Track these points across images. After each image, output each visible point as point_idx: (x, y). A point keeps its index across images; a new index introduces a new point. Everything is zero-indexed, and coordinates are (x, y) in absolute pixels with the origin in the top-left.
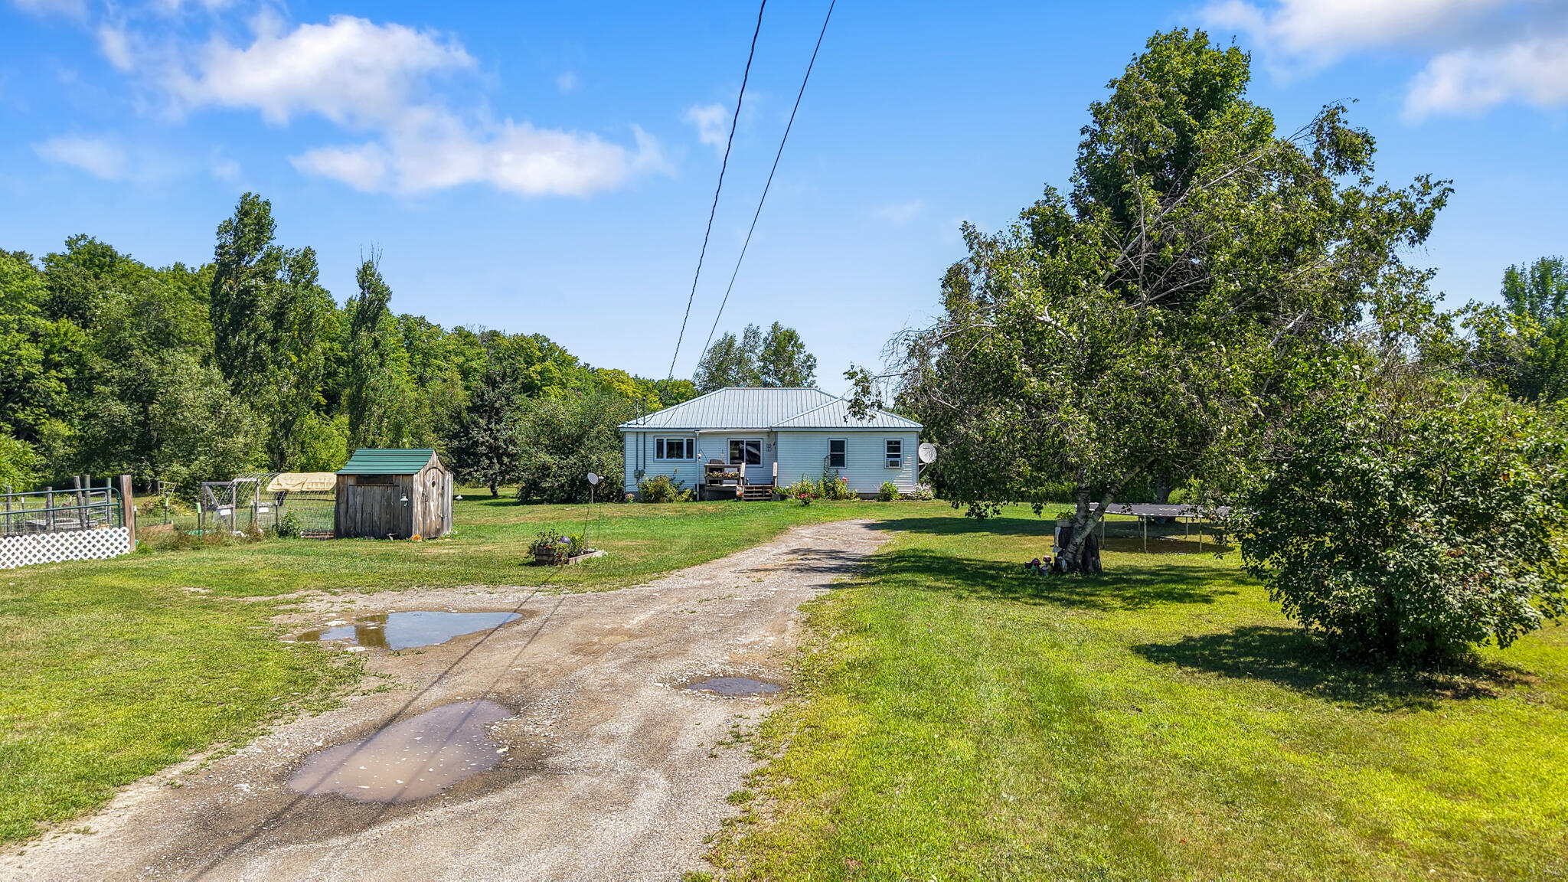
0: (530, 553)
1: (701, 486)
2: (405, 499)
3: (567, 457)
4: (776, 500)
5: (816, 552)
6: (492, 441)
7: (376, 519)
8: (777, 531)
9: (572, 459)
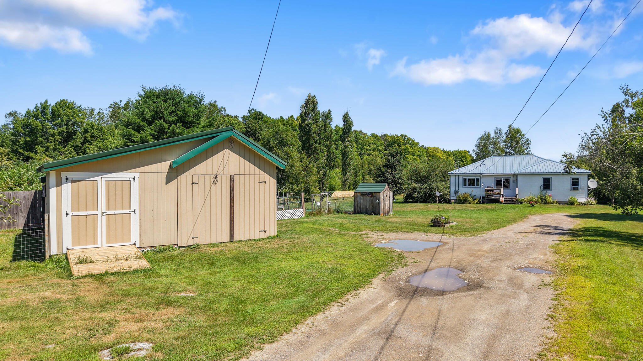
0: (431, 222)
1: (483, 197)
2: (378, 201)
3: (423, 185)
4: (517, 204)
5: (549, 226)
6: (393, 178)
7: (368, 208)
8: (523, 217)
9: (425, 186)
